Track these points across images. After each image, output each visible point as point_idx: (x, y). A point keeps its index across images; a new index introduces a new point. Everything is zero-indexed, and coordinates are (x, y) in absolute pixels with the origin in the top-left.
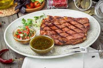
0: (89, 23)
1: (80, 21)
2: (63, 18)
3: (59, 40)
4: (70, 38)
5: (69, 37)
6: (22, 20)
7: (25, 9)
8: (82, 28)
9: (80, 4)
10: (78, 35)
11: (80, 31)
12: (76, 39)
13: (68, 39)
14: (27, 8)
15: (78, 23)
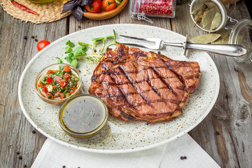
0: (197, 77)
1: (180, 71)
2: (146, 56)
3: (121, 110)
4: (144, 110)
5: (143, 106)
6: (67, 44)
7: (81, 11)
8: (177, 88)
9: (200, 17)
10: (164, 105)
11: (170, 96)
12: (156, 115)
13: (140, 112)
14: (87, 11)
15: (174, 75)
